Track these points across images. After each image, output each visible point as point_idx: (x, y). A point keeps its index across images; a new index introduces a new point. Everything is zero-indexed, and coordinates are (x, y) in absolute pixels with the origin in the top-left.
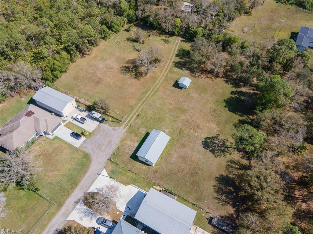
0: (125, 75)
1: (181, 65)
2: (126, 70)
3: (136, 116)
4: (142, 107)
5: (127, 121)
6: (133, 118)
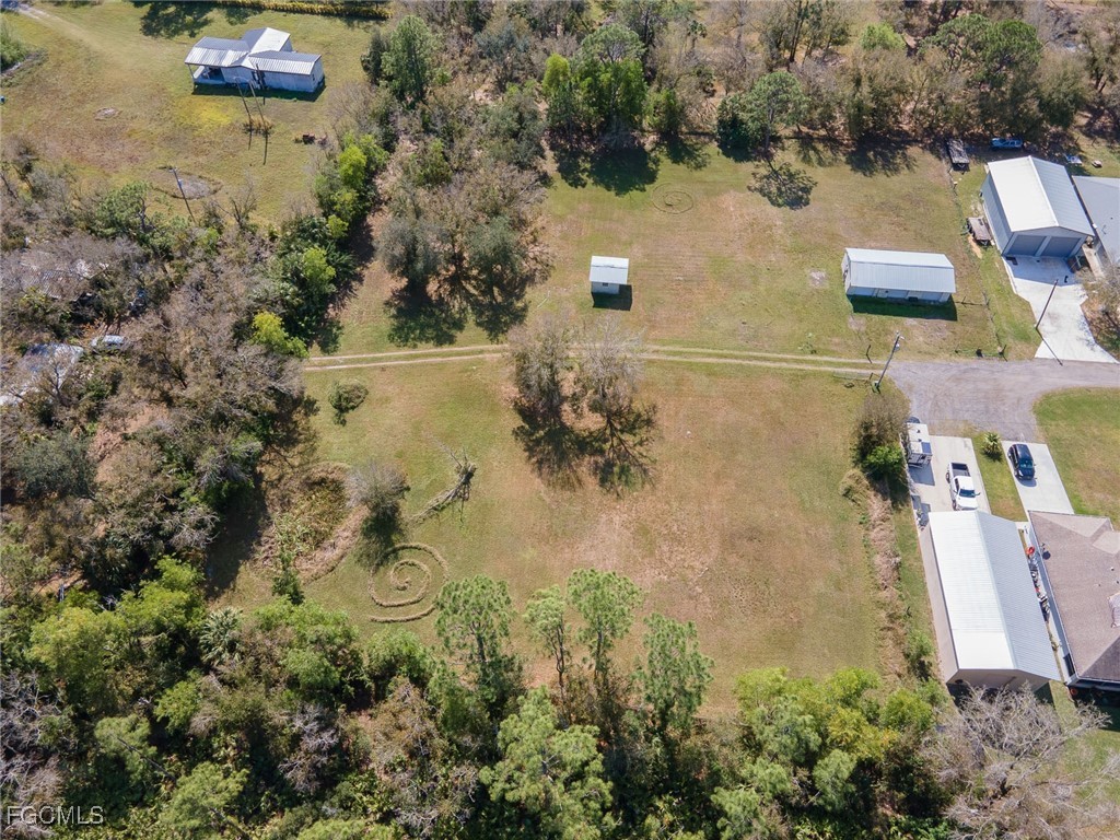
0: (655, 462)
1: (498, 318)
2: (624, 471)
3: (822, 355)
4: (775, 355)
5: (854, 370)
6: (834, 360)
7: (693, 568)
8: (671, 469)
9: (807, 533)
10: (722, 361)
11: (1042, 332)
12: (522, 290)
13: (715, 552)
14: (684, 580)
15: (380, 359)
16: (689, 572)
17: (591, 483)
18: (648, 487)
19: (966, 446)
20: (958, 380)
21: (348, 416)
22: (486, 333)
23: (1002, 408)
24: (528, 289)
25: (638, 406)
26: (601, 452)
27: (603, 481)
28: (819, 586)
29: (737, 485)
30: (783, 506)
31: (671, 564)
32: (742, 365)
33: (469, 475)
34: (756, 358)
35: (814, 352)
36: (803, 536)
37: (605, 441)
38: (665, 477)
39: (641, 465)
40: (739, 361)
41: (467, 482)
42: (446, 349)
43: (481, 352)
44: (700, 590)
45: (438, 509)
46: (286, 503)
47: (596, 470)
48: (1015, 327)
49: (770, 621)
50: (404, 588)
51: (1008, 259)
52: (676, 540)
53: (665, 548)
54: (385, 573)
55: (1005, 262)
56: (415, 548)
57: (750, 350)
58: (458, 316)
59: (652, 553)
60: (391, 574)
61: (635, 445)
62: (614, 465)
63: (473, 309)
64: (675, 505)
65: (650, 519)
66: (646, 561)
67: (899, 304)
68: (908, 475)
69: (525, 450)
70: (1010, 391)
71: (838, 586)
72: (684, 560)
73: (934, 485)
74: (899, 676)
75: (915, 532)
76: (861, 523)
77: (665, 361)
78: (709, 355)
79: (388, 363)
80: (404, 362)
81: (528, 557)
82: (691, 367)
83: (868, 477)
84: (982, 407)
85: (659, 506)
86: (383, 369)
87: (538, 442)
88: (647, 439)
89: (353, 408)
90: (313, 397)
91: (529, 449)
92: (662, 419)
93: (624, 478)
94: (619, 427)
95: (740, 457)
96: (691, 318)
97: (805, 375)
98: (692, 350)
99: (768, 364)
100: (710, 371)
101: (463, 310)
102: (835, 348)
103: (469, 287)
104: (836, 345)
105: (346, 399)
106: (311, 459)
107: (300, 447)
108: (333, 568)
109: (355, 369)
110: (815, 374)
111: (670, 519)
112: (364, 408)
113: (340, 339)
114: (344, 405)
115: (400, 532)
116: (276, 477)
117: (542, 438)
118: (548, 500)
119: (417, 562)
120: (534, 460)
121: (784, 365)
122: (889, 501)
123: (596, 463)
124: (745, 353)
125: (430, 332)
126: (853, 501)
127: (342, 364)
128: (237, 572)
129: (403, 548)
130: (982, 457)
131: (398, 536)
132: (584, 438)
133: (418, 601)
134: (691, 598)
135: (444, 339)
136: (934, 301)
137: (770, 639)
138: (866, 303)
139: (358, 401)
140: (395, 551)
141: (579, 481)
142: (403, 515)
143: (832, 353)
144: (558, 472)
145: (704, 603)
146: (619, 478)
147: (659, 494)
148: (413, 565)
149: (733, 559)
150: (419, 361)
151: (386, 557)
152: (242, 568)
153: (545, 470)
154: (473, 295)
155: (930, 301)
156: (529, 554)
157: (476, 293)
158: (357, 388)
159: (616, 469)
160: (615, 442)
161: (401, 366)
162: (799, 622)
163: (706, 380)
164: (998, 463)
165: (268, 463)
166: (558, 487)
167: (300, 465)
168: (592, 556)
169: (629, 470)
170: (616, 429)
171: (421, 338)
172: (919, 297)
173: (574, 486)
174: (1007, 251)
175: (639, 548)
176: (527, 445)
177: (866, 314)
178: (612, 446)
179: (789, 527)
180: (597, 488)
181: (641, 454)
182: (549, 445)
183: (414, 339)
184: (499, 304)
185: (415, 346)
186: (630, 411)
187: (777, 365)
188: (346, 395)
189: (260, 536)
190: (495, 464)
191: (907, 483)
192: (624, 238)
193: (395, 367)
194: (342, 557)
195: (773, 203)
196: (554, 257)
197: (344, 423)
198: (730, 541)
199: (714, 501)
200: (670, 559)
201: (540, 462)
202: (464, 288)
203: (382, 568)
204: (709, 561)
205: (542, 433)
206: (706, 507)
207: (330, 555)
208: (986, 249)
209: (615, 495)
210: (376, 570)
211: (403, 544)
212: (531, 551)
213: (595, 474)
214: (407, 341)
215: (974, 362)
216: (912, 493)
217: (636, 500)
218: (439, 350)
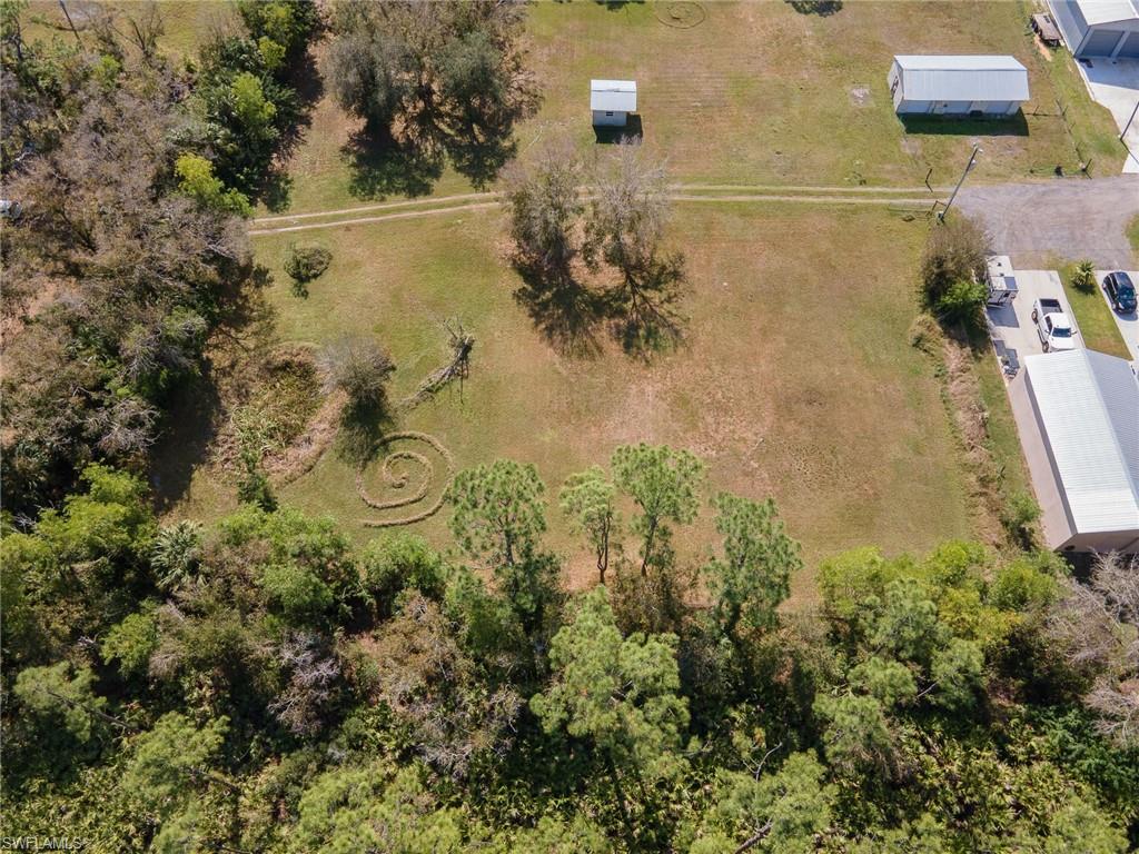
0: (687, 320)
1: (481, 161)
2: (651, 333)
3: (873, 185)
4: (818, 189)
5: (912, 201)
6: (888, 190)
7: (744, 440)
8: (708, 327)
9: (875, 392)
10: (757, 198)
11: (1127, 143)
12: (508, 126)
13: (769, 419)
14: (737, 455)
15: (343, 217)
16: (740, 445)
17: (614, 349)
18: (681, 350)
19: (1052, 279)
20: (1036, 204)
21: (310, 286)
22: (468, 180)
23: (1091, 233)
24: (514, 125)
25: (661, 257)
26: (622, 313)
27: (627, 347)
28: (894, 451)
29: (788, 341)
30: (845, 362)
31: (719, 437)
32: (779, 202)
33: (467, 349)
34: (796, 193)
35: (863, 182)
36: (870, 395)
37: (626, 300)
38: (702, 337)
39: (671, 326)
40: (776, 198)
41: (464, 357)
42: (421, 200)
43: (466, 202)
44: (756, 465)
45: (432, 391)
46: (243, 394)
47: (618, 333)
48: (1097, 138)
49: (841, 495)
50: (401, 486)
51: (1081, 60)
52: (723, 409)
53: (710, 419)
54: (375, 469)
55: (1078, 64)
56: (410, 437)
57: (789, 184)
58: (432, 160)
59: (695, 427)
60: (383, 469)
61: (662, 303)
62: (638, 327)
63: (450, 152)
64: (717, 368)
65: (689, 387)
66: (689, 435)
67: (959, 120)
68: (987, 317)
69: (530, 316)
70: (1099, 212)
71: (918, 451)
72: (734, 432)
73: (1018, 326)
74: (998, 547)
75: (1002, 382)
76: (937, 376)
77: (689, 202)
78: (741, 193)
79: (353, 221)
80: (371, 219)
81: (547, 439)
82: (720, 207)
83: (941, 323)
84: (1066, 233)
85: (698, 371)
86: (348, 228)
87: (545, 305)
88: (676, 295)
89: (315, 276)
90: (264, 265)
91: (536, 314)
92: (692, 271)
93: (652, 342)
94: (641, 283)
95: (788, 309)
96: (716, 151)
97: (856, 210)
98: (720, 187)
99: (811, 199)
100: (744, 212)
101: (438, 154)
102: (888, 177)
103: (442, 126)
104: (888, 172)
105: (306, 266)
106: (269, 339)
107: (254, 326)
108: (311, 468)
109: (313, 230)
110: (866, 208)
111: (712, 386)
112: (328, 276)
113: (291, 195)
114: (304, 273)
115: (389, 420)
116: (227, 363)
117: (548, 301)
118: (565, 373)
119: (413, 454)
120: (543, 326)
121: (830, 199)
122: (969, 349)
123: (617, 326)
124: (783, 188)
125: (399, 182)
126: (925, 351)
127: (296, 225)
128: (190, 480)
129: (395, 438)
130: (1072, 291)
131: (386, 424)
132: (601, 298)
133: (420, 500)
134: (746, 474)
135: (417, 189)
136: (1001, 115)
137: (843, 516)
138: (922, 121)
139: (321, 267)
140: (385, 443)
141: (600, 349)
142: (390, 400)
143: (885, 183)
144: (572, 340)
145: (763, 479)
146: (647, 342)
147: (696, 357)
148: (409, 457)
149: (790, 427)
150: (390, 217)
151: (374, 450)
152: (196, 474)
153: (557, 338)
154: (449, 135)
155: (996, 115)
156: (548, 436)
157: (452, 133)
158: (318, 252)
159: (641, 332)
160: (638, 300)
161: (369, 223)
162: (875, 494)
163: (740, 222)
164: (1092, 297)
165: (216, 346)
166: (574, 357)
167: (257, 347)
168: (623, 434)
169: (657, 332)
170: (637, 285)
171: (389, 191)
172: (983, 110)
173: (593, 355)
174: (1080, 52)
175: (678, 421)
176: (532, 310)
177: (921, 135)
178: (634, 304)
179: (854, 386)
180: (623, 355)
181: (669, 312)
182: (558, 307)
183: (381, 191)
184: (481, 145)
185: (383, 199)
186: (653, 263)
187: (822, 200)
188: (305, 261)
189: (215, 434)
190: (496, 334)
191: (986, 327)
192: (626, 59)
193: (361, 225)
194: (321, 453)
195: (798, 10)
196: (543, 86)
197: (305, 294)
198: (785, 407)
199: (762, 362)
200: (716, 431)
201: (550, 330)
202: (437, 127)
203: (369, 463)
204: (764, 431)
205: (548, 294)
206: (754, 370)
207: (306, 452)
208: (1055, 50)
209: (644, 363)
210: (364, 466)
211: (393, 434)
212: (550, 433)
213: (618, 339)
214: (373, 193)
215: (1054, 181)
216: (993, 338)
217: (670, 365)
218: (412, 202)
